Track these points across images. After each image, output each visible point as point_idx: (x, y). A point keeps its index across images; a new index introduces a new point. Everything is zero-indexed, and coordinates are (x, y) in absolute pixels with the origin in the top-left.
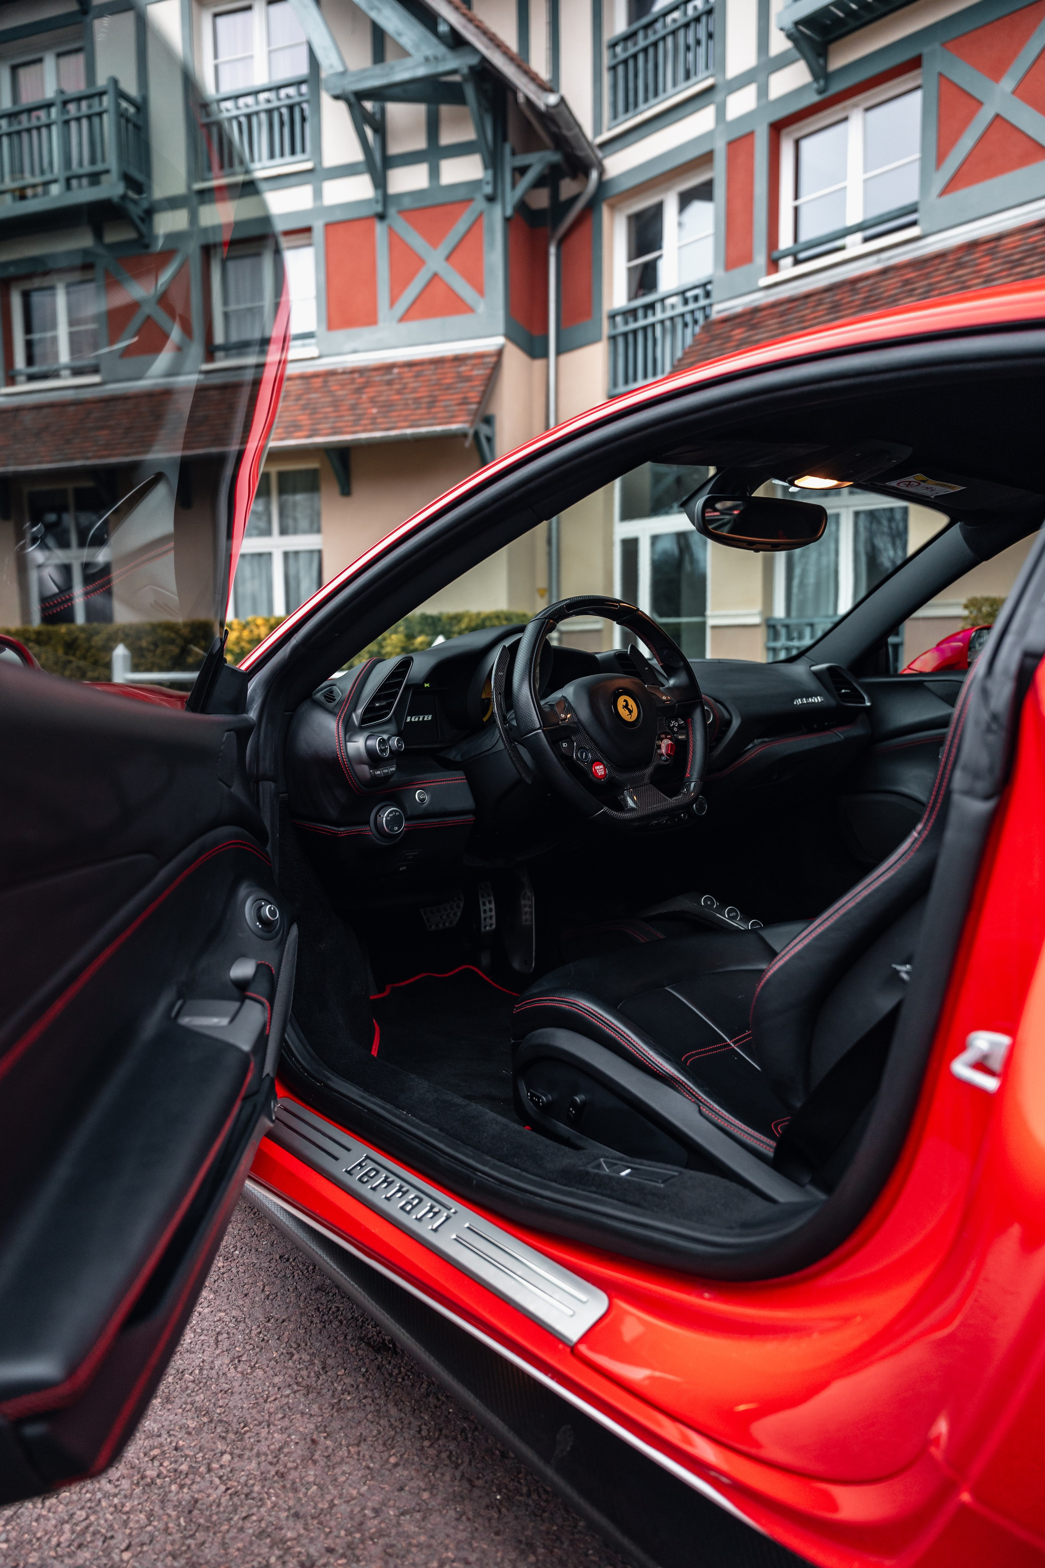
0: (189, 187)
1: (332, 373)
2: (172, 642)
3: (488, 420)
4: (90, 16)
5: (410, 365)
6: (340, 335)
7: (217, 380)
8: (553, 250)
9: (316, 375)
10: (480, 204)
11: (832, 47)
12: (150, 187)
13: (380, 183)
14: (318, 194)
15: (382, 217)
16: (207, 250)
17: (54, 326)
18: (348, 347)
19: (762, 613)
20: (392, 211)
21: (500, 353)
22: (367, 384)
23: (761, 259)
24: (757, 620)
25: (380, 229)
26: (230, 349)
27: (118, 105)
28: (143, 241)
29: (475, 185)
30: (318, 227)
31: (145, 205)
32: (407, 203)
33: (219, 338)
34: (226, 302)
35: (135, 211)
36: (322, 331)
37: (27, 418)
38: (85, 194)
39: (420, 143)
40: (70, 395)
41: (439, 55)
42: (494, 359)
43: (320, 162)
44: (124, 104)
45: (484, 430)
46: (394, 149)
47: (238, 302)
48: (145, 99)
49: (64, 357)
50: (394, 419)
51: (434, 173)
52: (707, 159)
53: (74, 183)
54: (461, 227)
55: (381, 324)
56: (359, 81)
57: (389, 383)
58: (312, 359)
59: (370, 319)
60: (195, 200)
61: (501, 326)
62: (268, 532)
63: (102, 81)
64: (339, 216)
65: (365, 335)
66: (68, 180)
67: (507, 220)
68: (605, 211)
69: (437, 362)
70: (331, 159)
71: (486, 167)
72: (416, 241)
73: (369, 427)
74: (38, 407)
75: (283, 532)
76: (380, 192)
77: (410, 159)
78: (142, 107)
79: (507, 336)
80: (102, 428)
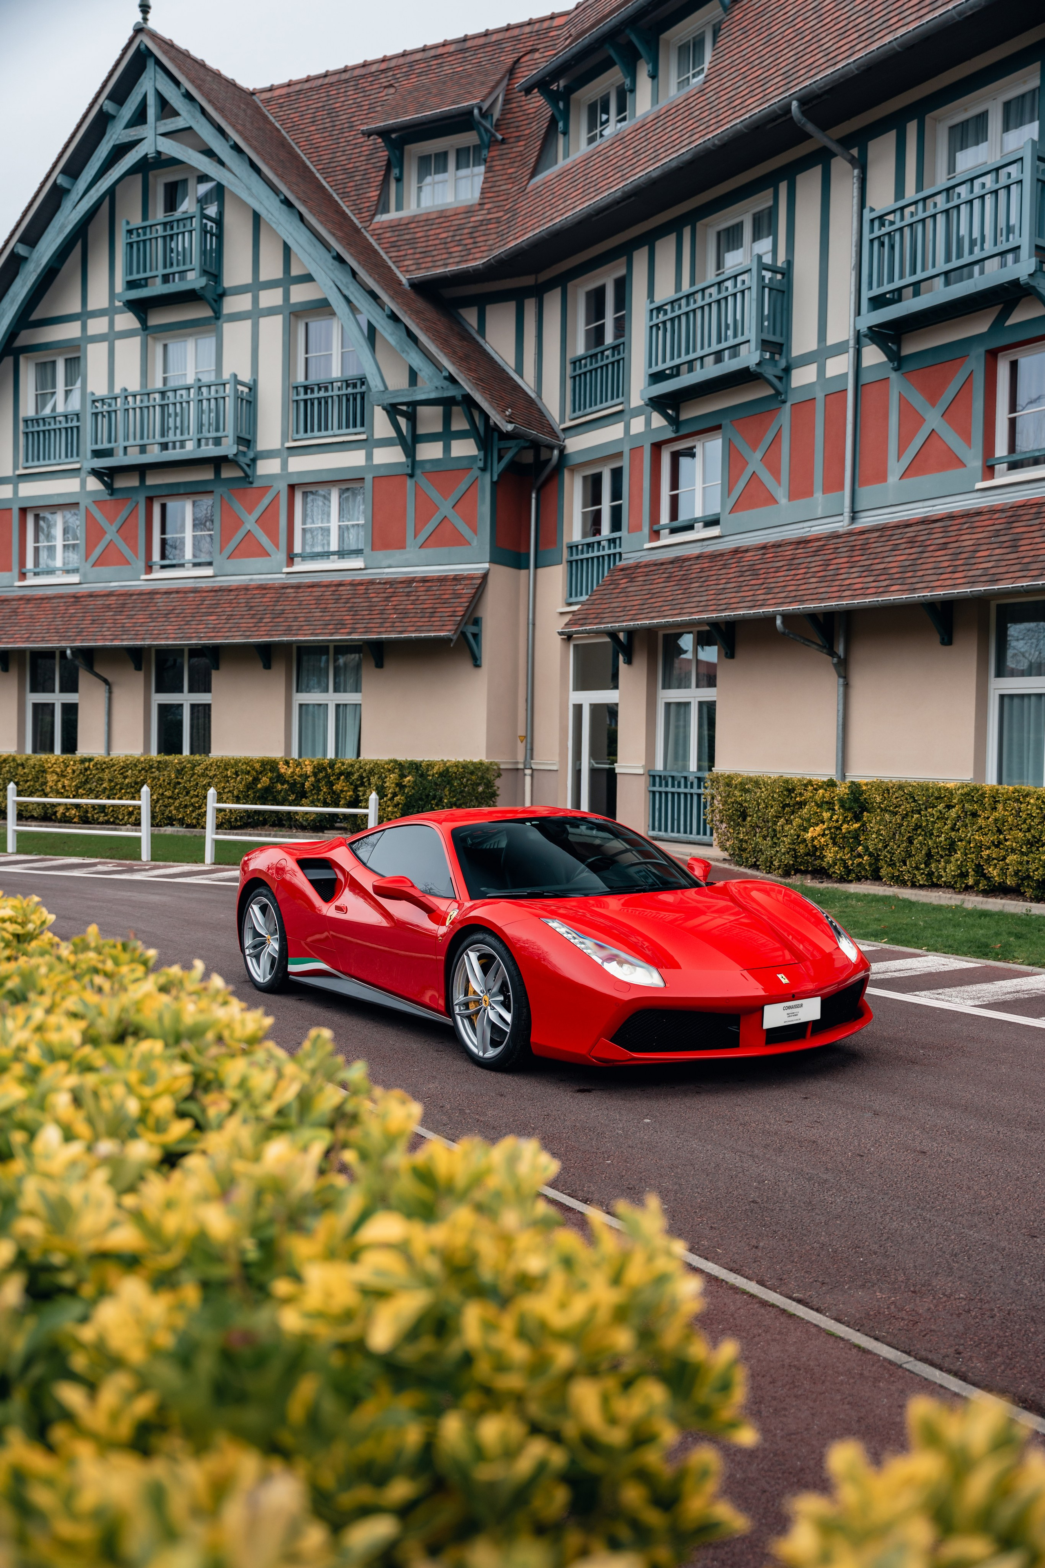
0: (283, 444)
1: (372, 582)
2: (248, 773)
3: (477, 622)
4: (221, 320)
5: (424, 580)
6: (380, 555)
7: (294, 580)
8: (534, 495)
9: (361, 583)
10: (476, 472)
11: (682, 405)
12: (255, 442)
13: (410, 452)
14: (369, 457)
15: (411, 476)
16: (292, 488)
17: (182, 529)
18: (385, 563)
19: (644, 767)
20: (418, 472)
21: (485, 576)
22: (394, 594)
23: (646, 530)
24: (641, 771)
25: (410, 483)
26: (304, 557)
27: (236, 390)
28: (247, 479)
29: (472, 458)
30: (369, 478)
31: (251, 455)
32: (428, 467)
33: (297, 549)
34: (304, 522)
35: (243, 460)
36: (367, 550)
37: (160, 600)
38: (209, 450)
39: (439, 428)
40: (190, 584)
41: (444, 386)
42: (479, 581)
43: (373, 435)
44: (240, 388)
45: (473, 629)
46: (421, 430)
47: (313, 522)
48: (255, 381)
49: (188, 554)
50: (406, 624)
51: (447, 449)
52: (620, 455)
53: (203, 442)
54: (463, 486)
55: (408, 549)
56: (394, 397)
57: (408, 594)
58: (360, 569)
59: (401, 545)
60: (285, 453)
61: (487, 557)
62: (326, 690)
63: (226, 376)
64: (383, 472)
65: (397, 555)
66: (199, 440)
67: (494, 484)
68: (566, 474)
69: (442, 580)
70: (378, 435)
71: (479, 450)
72: (434, 494)
73: (389, 629)
74: (168, 593)
75: (336, 690)
76: (410, 460)
77: (432, 438)
78: (253, 388)
79: (492, 561)
80: (211, 614)
